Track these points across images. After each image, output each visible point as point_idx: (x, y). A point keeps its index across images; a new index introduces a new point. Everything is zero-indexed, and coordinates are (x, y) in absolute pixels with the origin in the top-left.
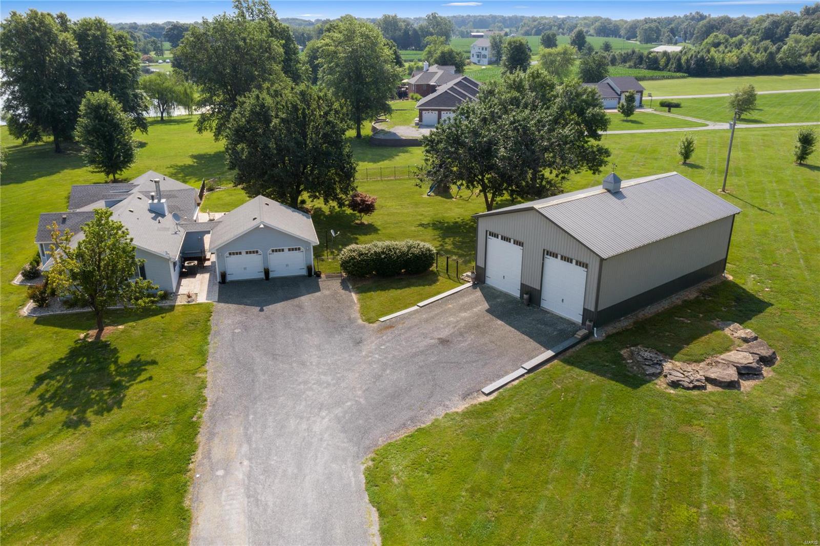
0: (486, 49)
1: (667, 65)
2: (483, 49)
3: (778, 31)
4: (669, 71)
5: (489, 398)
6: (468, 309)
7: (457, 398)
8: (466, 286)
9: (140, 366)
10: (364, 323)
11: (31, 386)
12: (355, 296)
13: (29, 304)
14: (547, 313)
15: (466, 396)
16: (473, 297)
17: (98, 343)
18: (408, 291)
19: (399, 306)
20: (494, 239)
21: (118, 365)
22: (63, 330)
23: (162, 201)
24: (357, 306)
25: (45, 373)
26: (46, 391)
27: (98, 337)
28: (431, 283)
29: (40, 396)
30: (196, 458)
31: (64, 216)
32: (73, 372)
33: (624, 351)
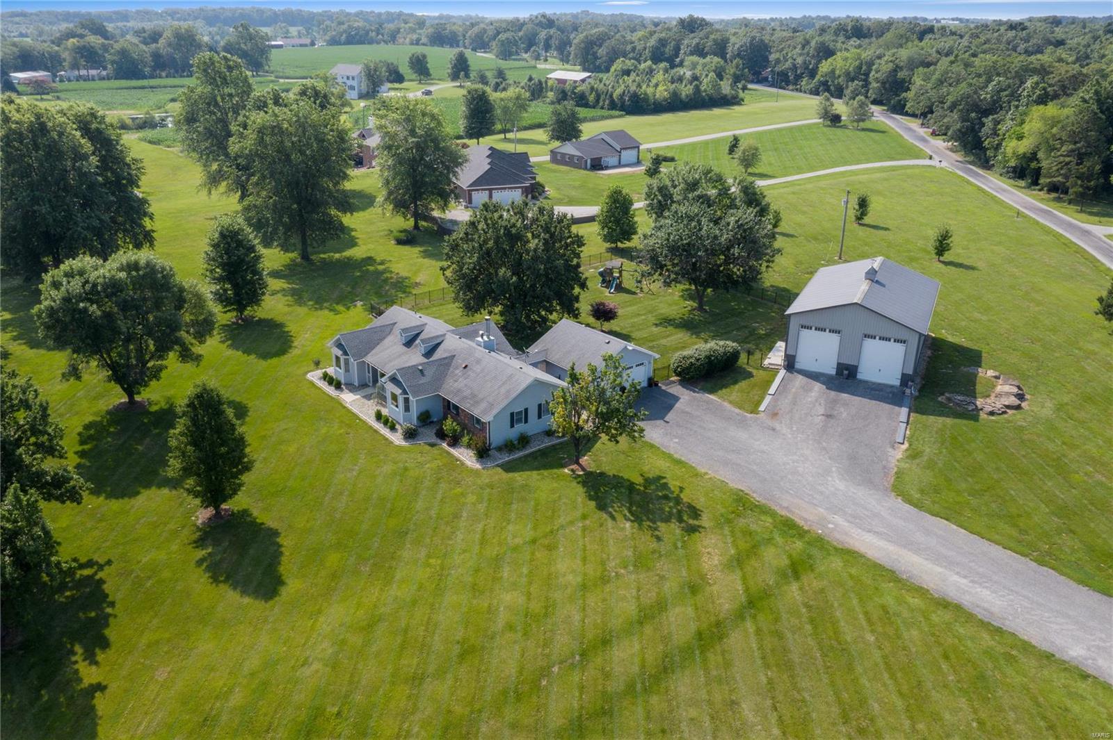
0: (353, 78)
1: (597, 101)
2: (348, 78)
3: (667, 50)
4: (602, 108)
5: (906, 445)
6: (811, 390)
7: (890, 450)
8: (782, 372)
9: (657, 482)
10: (752, 415)
11: (605, 515)
12: (711, 397)
13: (462, 458)
14: (866, 382)
15: (893, 447)
16: (800, 380)
17: (591, 473)
18: (743, 384)
19: (756, 397)
20: (806, 330)
21: (640, 485)
22: (542, 471)
23: (492, 338)
24: (726, 404)
25: (597, 504)
26: (625, 516)
27: (583, 469)
28: (750, 375)
29: (626, 519)
30: (801, 523)
31: (420, 368)
32: (616, 498)
33: (940, 399)
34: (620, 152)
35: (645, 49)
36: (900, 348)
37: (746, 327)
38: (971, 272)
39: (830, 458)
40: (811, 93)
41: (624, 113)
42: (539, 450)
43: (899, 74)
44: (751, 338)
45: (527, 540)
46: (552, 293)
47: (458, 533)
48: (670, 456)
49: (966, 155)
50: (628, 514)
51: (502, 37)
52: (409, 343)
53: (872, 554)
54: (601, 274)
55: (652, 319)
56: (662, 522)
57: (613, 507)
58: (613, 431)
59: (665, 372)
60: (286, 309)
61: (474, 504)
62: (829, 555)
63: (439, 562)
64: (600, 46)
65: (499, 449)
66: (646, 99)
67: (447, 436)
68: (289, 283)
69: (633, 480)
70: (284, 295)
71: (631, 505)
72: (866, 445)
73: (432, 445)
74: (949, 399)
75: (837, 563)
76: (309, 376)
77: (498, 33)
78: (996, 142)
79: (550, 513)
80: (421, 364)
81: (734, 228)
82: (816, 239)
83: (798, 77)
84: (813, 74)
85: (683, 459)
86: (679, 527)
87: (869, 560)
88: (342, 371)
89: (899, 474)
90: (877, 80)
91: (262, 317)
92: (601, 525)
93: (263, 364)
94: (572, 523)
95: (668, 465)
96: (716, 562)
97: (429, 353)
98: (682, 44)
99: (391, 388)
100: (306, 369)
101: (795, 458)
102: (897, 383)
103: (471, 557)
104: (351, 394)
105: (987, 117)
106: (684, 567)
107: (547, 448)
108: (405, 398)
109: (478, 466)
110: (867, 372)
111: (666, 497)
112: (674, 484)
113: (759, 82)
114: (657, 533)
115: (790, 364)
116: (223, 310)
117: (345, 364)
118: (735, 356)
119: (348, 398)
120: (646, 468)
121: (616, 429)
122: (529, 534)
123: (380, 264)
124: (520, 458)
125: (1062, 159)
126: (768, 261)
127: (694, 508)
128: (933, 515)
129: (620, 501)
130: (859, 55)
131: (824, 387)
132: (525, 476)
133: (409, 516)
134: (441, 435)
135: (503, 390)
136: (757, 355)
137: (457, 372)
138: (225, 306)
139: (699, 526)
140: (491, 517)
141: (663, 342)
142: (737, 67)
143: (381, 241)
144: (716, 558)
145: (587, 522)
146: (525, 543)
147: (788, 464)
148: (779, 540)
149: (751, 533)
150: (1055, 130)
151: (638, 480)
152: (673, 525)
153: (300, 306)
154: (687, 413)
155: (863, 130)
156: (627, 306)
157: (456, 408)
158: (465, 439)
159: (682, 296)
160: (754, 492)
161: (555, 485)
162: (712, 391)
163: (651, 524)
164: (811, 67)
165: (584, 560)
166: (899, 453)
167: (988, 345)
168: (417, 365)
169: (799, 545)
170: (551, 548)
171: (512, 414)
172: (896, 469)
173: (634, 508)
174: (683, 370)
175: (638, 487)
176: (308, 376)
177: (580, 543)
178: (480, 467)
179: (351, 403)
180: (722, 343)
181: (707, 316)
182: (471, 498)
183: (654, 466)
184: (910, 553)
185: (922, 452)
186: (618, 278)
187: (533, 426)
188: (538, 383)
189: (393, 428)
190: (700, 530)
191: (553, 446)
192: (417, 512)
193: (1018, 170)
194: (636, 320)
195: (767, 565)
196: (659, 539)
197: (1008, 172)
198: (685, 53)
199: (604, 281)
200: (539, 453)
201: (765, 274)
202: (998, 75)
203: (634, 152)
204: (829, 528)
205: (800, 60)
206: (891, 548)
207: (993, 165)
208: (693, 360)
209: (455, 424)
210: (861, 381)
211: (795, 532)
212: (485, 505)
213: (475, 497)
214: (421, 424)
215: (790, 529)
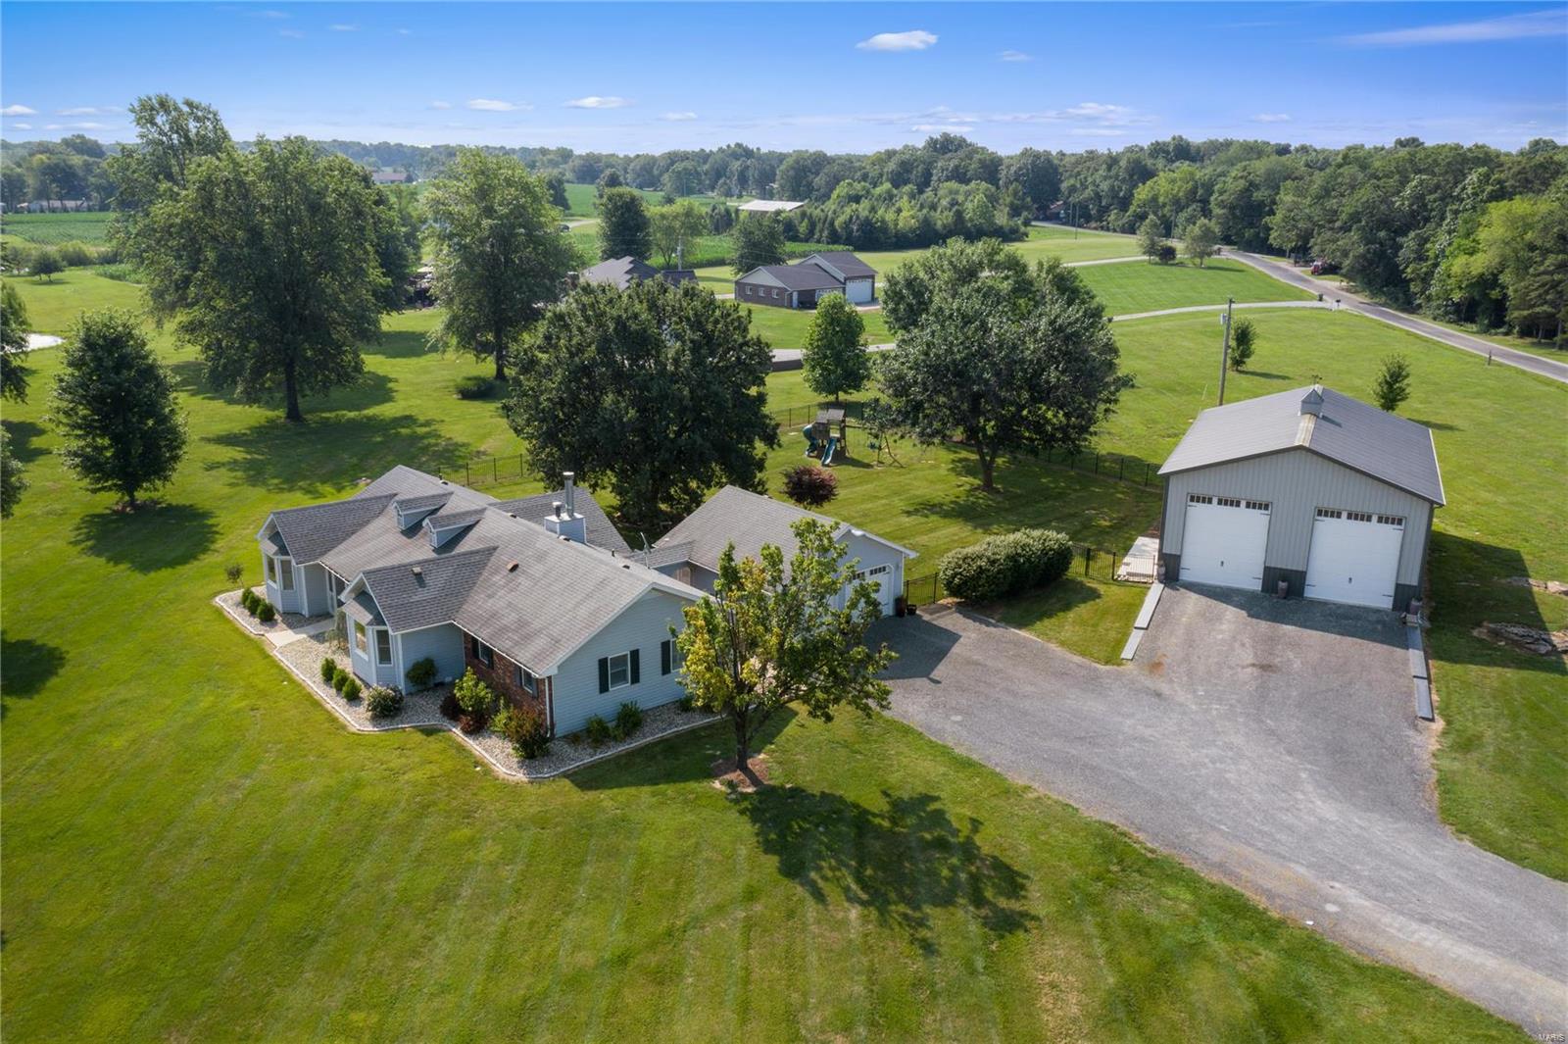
1: (811, 232)
3: (913, 177)
5: (1439, 725)
6: (1219, 618)
7: (1411, 733)
8: (1157, 589)
9: (919, 808)
10: (1108, 667)
11: (799, 889)
12: (1023, 633)
13: (489, 758)
14: (1325, 603)
15: (1415, 727)
16: (1193, 601)
17: (773, 789)
18: (1083, 610)
19: (1113, 635)
20: (1200, 505)
21: (882, 817)
22: (663, 787)
23: (578, 516)
24: (1053, 646)
25: (781, 862)
26: (847, 890)
27: (755, 781)
28: (1094, 595)
29: (849, 900)
30: (1262, 903)
31: (417, 570)
32: (828, 848)
33: (1475, 633)
34: (845, 284)
35: (881, 175)
36: (1391, 534)
37: (1074, 515)
38: (1450, 433)
39: (1290, 753)
40: (1124, 231)
41: (851, 248)
42: (662, 741)
43: (1255, 194)
44: (1086, 533)
45: (607, 956)
46: (708, 444)
47: (440, 939)
48: (945, 752)
49: (1373, 295)
50: (854, 886)
51: (679, 166)
52: (412, 530)
53: (1448, 978)
54: (809, 434)
55: (900, 504)
56: (936, 905)
57: (819, 869)
58: (820, 695)
59: (928, 590)
60: (227, 490)
61: (493, 866)
62: (1346, 983)
63: (374, 1018)
64: (817, 174)
65: (574, 739)
66: (884, 229)
67: (464, 712)
68: (248, 453)
69: (866, 805)
70: (230, 470)
71: (861, 863)
72: (1358, 724)
73: (429, 732)
74: (1496, 634)
75: (1370, 1006)
76: (218, 601)
77: (673, 163)
78: (1424, 269)
79: (670, 885)
80: (419, 563)
81: (1045, 335)
82: (1172, 390)
83: (1104, 211)
84: (1124, 204)
85: (975, 757)
86: (976, 917)
87: (1444, 995)
88: (276, 586)
89: (1446, 784)
90: (1221, 205)
91: (174, 503)
92: (791, 914)
93: (138, 579)
94: (720, 909)
95: (942, 769)
96: (1075, 1010)
97: (448, 545)
98: (936, 168)
99: (356, 613)
100: (218, 587)
101: (1213, 751)
102: (1387, 604)
103: (459, 1006)
104: (290, 632)
105: (1405, 234)
106: (995, 1024)
107: (678, 736)
108: (378, 632)
109: (521, 776)
110: (1326, 584)
111: (941, 844)
112: (958, 814)
113: (1047, 219)
114: (924, 933)
115: (1171, 571)
116: (90, 487)
117: (283, 572)
118: (1062, 557)
119: (281, 639)
120: (894, 778)
121: (826, 690)
122: (615, 938)
123: (422, 425)
124: (618, 757)
125: (1547, 278)
126: (1109, 401)
127: (1008, 868)
128: (1556, 878)
129: (835, 853)
130: (1192, 174)
131: (1244, 613)
132: (622, 798)
133: (331, 897)
134: (452, 710)
135: (583, 611)
136: (1104, 559)
137: (496, 578)
138: (98, 480)
139: (1025, 915)
140: (527, 896)
141: (923, 539)
142: (1015, 193)
143: (435, 394)
144: (1073, 998)
145: (758, 908)
146: (601, 964)
147: (1204, 765)
148: (1218, 946)
149: (1147, 931)
150: (1529, 236)
151: (876, 804)
152: (960, 914)
153: (254, 486)
154: (977, 663)
155: (1210, 268)
156: (855, 485)
157: (489, 652)
158: (501, 718)
159: (953, 469)
160: (1139, 830)
161: (690, 817)
162: (1021, 624)
163: (909, 912)
164: (1121, 194)
165: (745, 1009)
166: (1430, 739)
167: (1527, 541)
168: (411, 565)
169: (1268, 958)
170: (663, 977)
171: (603, 663)
172: (1435, 776)
173: (869, 872)
174: (965, 583)
175: (877, 821)
176: (217, 599)
177: (738, 963)
178: (525, 779)
179: (283, 650)
180: (1036, 533)
181: (1000, 499)
182: (490, 851)
183: (912, 772)
184: (1538, 975)
185: (1479, 737)
186: (839, 440)
187: (649, 690)
188: (659, 595)
189: (353, 697)
190: (1029, 924)
191: (693, 731)
192: (357, 885)
193: (1464, 308)
194: (870, 506)
195: (1202, 1017)
196: (928, 948)
197: (1447, 313)
198: (939, 180)
199: (813, 447)
200: (657, 749)
201: (1104, 424)
202: (1420, 172)
203: (867, 284)
204: (1329, 914)
205: (1105, 186)
206: (1489, 962)
207: (1420, 306)
208: (983, 563)
209: (482, 685)
210: (1313, 602)
211: (1250, 925)
212: (520, 867)
213: (499, 849)
214: (413, 690)
215: (1236, 916)
